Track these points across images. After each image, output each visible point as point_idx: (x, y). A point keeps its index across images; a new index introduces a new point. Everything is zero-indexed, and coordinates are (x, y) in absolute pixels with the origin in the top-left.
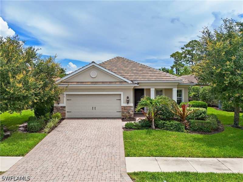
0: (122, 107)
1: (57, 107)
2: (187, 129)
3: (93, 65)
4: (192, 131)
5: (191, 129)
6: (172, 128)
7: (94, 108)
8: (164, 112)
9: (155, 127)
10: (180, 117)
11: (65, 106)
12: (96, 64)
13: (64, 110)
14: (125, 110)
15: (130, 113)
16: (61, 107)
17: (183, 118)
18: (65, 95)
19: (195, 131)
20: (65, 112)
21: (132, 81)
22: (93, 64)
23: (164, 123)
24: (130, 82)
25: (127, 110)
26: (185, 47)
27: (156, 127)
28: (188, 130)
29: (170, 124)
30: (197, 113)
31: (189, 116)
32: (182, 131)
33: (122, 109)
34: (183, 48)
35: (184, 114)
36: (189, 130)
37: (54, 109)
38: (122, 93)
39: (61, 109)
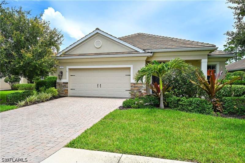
0: (131, 83)
1: (59, 83)
2: (219, 111)
3: (97, 33)
4: (226, 114)
5: (224, 112)
6: (190, 108)
7: (99, 86)
8: (178, 84)
9: (165, 106)
10: (205, 90)
11: (68, 83)
12: (100, 30)
13: (67, 86)
14: (135, 88)
15: (141, 91)
16: (64, 83)
17: (211, 94)
18: (68, 70)
19: (232, 114)
20: (67, 89)
21: (144, 50)
22: (98, 31)
23: (179, 100)
24: (141, 51)
25: (137, 88)
26: (228, 45)
27: (167, 106)
28: (218, 113)
29: (188, 102)
30: (237, 91)
31: (223, 92)
32: (209, 113)
33: (132, 86)
34: (225, 46)
35: (213, 87)
36: (221, 112)
37: (57, 85)
38: (131, 66)
39: (63, 85)
